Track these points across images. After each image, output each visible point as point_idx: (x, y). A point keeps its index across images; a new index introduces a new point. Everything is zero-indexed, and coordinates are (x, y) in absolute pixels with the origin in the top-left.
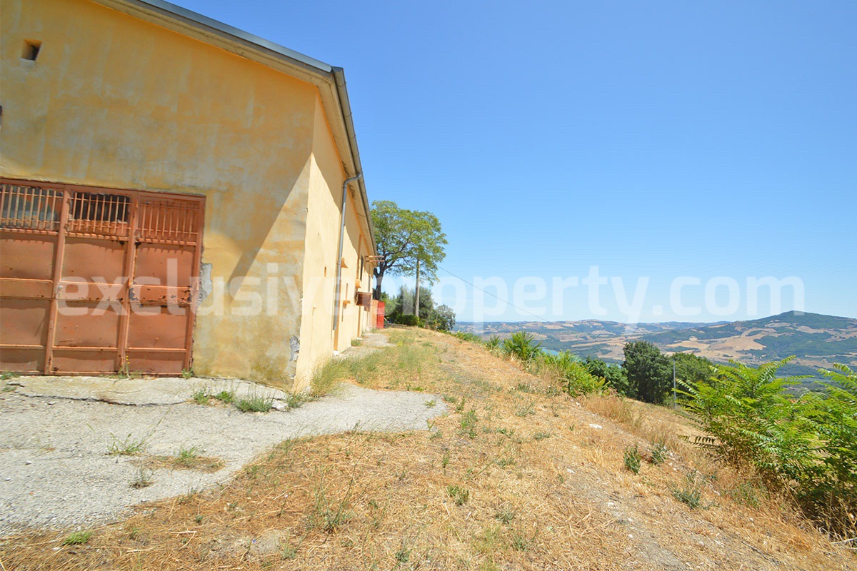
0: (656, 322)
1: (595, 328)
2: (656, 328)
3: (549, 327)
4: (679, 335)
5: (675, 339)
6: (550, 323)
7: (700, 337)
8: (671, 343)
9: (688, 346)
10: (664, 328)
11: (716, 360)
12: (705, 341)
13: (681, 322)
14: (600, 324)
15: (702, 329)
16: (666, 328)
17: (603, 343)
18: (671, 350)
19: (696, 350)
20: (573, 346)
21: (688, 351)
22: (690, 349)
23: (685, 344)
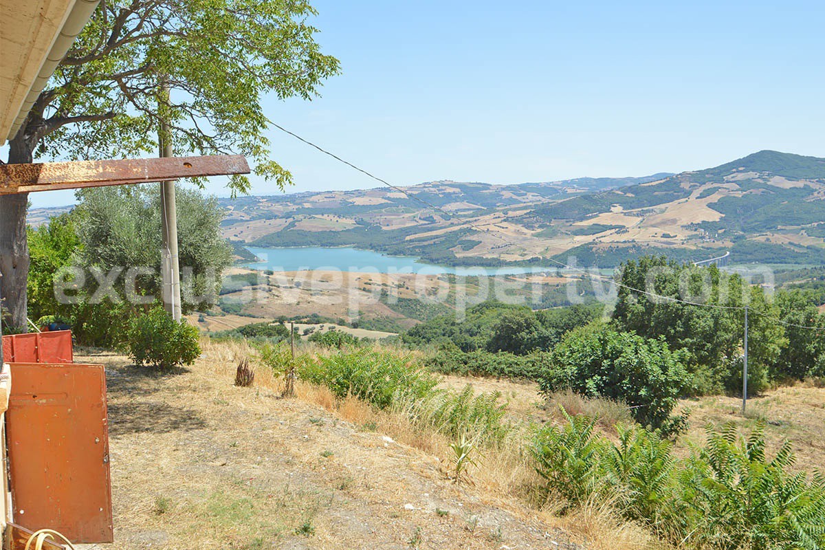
1: (449, 198)
2: (556, 191)
3: (359, 201)
4: (594, 202)
5: (587, 211)
6: (360, 193)
7: (628, 205)
8: (581, 220)
9: (608, 223)
10: (570, 191)
11: (652, 244)
12: (635, 210)
14: (457, 190)
15: (630, 189)
16: (573, 191)
17: (465, 226)
18: (582, 232)
19: (621, 229)
20: (408, 238)
21: (609, 232)
22: (611, 228)
23: (604, 219)
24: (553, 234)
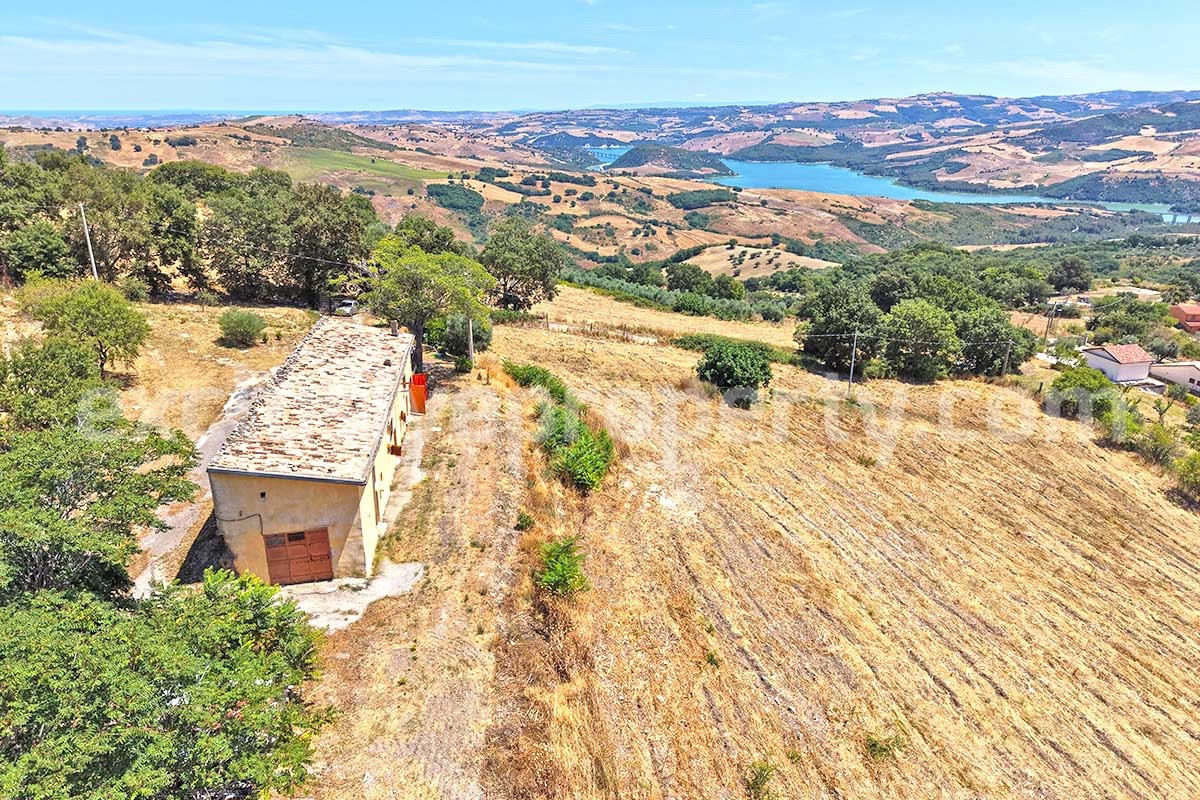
0: (1079, 92)
1: (944, 113)
2: (1076, 106)
3: (844, 114)
4: (1121, 122)
5: (1109, 133)
6: (846, 106)
7: (1164, 127)
8: (1098, 143)
9: (1132, 148)
10: (1094, 107)
11: (1183, 177)
12: (1171, 135)
13: (1133, 90)
14: (955, 104)
15: (1172, 108)
16: (1099, 107)
17: (955, 146)
18: (1095, 158)
19: (1147, 157)
20: (889, 157)
21: (1130, 159)
22: (1134, 154)
23: (1128, 143)
24: (1058, 159)
